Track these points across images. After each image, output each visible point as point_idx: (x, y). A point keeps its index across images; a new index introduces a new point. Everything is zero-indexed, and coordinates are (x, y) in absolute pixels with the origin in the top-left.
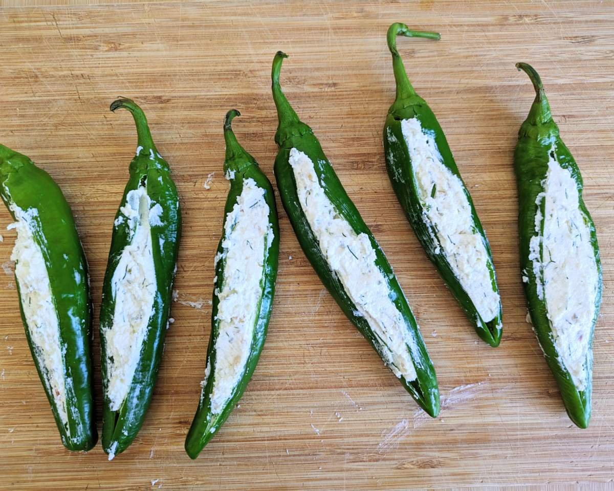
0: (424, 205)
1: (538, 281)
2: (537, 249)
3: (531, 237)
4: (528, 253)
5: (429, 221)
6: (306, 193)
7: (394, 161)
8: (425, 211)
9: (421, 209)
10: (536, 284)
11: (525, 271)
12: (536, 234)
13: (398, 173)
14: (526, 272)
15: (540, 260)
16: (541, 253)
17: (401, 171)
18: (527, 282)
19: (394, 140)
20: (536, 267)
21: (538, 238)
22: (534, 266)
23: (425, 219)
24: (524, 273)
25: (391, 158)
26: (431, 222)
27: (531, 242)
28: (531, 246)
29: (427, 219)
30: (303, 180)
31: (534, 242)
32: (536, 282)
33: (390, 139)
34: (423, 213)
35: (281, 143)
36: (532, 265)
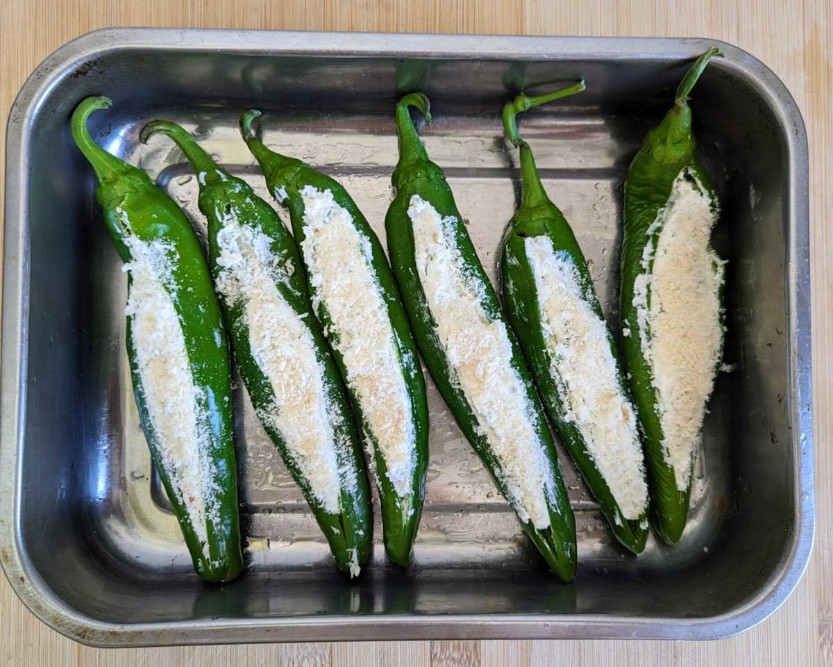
0: (553, 355)
1: (642, 334)
2: (644, 291)
3: (636, 275)
4: (632, 296)
5: (558, 377)
6: (427, 258)
7: (514, 290)
8: (553, 362)
9: (549, 359)
10: (640, 339)
11: (626, 321)
12: (644, 271)
13: (520, 307)
14: (627, 323)
15: (646, 306)
16: (648, 297)
17: (523, 305)
18: (628, 336)
19: (515, 263)
20: (642, 315)
21: (646, 276)
22: (638, 315)
23: (553, 373)
24: (625, 324)
25: (511, 285)
26: (561, 378)
27: (636, 281)
28: (636, 287)
29: (556, 374)
30: (424, 239)
31: (640, 283)
32: (641, 336)
33: (509, 261)
34: (551, 365)
35: (400, 187)
36: (636, 312)
